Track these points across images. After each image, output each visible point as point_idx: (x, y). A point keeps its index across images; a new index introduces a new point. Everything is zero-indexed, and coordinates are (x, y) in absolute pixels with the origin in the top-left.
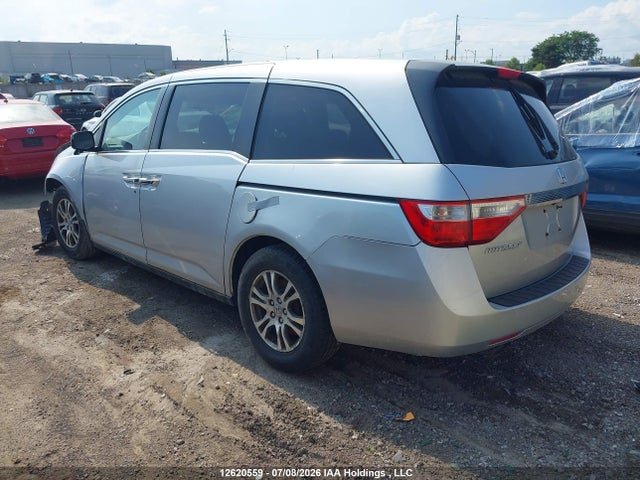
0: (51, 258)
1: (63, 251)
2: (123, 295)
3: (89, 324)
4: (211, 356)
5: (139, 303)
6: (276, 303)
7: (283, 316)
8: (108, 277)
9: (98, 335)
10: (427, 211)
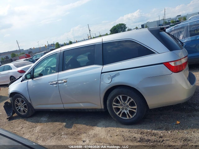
0: (16, 120)
1: (20, 116)
2: (56, 122)
3: (54, 133)
4: (104, 129)
5: (64, 122)
6: (123, 105)
7: (127, 108)
8: (43, 119)
9: (61, 136)
10: (172, 64)
